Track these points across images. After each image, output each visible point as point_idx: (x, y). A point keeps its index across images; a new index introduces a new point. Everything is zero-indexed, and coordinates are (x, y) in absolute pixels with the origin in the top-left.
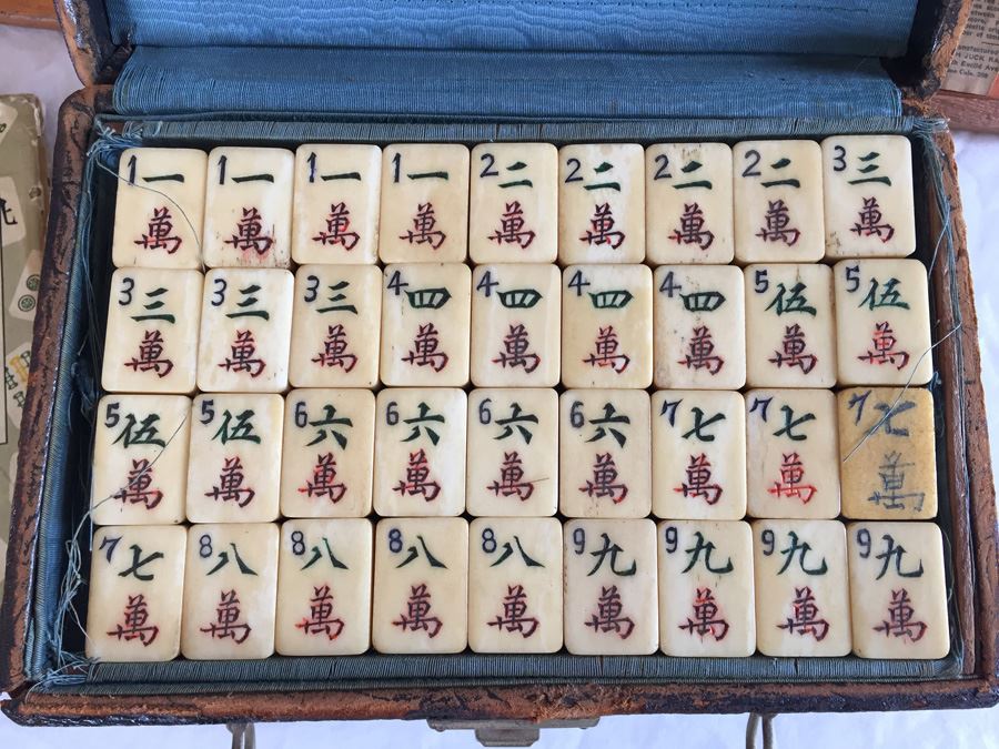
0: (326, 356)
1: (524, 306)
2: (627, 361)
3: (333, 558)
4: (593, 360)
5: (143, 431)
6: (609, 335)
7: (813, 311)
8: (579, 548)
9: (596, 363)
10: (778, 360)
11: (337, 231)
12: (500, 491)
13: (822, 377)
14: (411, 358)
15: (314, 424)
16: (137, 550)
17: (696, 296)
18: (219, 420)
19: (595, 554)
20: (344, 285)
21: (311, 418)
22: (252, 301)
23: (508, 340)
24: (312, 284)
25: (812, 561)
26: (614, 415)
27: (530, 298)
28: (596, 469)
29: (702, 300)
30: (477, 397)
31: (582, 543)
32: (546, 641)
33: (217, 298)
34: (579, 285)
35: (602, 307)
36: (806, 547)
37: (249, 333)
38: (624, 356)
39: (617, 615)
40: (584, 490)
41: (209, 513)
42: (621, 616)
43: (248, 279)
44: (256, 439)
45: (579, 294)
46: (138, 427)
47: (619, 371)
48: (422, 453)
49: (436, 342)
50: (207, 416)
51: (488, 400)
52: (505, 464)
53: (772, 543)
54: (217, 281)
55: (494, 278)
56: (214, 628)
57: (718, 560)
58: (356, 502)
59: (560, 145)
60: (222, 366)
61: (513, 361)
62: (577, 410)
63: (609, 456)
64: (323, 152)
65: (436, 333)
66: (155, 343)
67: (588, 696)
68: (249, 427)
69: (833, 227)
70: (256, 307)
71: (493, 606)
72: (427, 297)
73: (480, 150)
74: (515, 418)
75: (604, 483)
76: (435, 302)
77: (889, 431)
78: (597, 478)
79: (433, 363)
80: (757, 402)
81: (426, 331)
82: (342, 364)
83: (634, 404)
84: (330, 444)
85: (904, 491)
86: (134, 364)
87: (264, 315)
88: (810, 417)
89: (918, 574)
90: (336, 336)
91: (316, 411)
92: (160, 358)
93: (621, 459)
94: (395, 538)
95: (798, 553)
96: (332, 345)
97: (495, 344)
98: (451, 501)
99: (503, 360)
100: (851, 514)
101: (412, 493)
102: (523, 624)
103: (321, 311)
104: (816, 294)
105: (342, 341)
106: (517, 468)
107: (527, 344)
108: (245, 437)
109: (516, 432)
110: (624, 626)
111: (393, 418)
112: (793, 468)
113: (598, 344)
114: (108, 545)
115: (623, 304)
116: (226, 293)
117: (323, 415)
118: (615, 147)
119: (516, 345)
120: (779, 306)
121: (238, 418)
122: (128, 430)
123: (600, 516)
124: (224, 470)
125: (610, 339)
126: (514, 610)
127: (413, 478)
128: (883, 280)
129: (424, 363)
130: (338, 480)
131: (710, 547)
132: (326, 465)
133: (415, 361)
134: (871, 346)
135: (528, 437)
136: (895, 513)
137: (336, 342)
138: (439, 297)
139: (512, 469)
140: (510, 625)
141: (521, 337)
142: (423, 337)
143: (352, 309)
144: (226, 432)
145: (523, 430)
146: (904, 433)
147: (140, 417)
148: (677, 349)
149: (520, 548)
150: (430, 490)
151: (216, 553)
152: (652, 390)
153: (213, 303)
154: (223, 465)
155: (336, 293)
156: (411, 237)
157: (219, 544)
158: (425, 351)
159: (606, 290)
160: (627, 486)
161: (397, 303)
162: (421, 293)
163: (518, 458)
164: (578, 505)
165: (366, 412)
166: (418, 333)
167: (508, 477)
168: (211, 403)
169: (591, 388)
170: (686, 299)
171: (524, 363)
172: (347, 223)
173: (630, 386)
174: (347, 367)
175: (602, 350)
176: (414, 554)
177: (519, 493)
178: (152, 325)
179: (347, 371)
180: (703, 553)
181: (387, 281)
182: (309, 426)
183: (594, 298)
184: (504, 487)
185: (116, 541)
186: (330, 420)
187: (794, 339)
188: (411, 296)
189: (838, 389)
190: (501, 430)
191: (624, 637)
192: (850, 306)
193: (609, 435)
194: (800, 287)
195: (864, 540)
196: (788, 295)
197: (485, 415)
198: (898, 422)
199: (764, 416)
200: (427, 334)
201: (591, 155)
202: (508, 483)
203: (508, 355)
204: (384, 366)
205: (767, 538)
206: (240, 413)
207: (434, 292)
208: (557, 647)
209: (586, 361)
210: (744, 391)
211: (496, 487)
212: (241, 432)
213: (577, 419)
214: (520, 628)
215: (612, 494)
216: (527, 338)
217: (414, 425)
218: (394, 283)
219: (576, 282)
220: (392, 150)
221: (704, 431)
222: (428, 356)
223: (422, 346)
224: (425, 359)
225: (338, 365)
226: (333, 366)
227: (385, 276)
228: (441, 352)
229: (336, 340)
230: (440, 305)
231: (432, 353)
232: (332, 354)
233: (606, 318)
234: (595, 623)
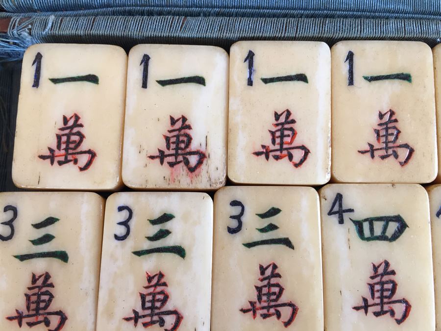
0: (258, 305)
11: (282, 144)
14: (365, 306)
20: (274, 212)
22: (164, 234)
24: (236, 211)
33: (121, 230)
37: (161, 275)
43: (159, 204)
49: (395, 285)
54: (121, 209)
60: (128, 319)
65: (393, 273)
66: (44, 289)
70: (169, 241)
72: (378, 227)
76: (389, 234)
79: (392, 313)
81: (381, 270)
82: (279, 315)
86: (19, 318)
87: (180, 251)
90: (268, 278)
92: (50, 309)
96: (265, 290)
103: (249, 245)
105: (277, 285)
116: (133, 224)
129: (382, 313)
133: (370, 309)
138: (393, 226)
142: (377, 280)
143: (287, 242)
153: (117, 237)
155: (266, 222)
158: (382, 297)
162: (371, 221)
166: (372, 273)
172: (294, 134)
174: (286, 320)
178: (40, 266)
179: (286, 325)
181: (328, 205)
188: (359, 224)
200: (382, 275)
204: (332, 317)
207: (387, 220)
218: (336, 208)
220: (343, 49)
222: (385, 303)
223: (378, 291)
224: (382, 308)
225: (274, 318)
226: (268, 319)
227: (323, 200)
228: (401, 298)
229: (269, 283)
230: (395, 237)
231: (390, 300)
232: (265, 301)
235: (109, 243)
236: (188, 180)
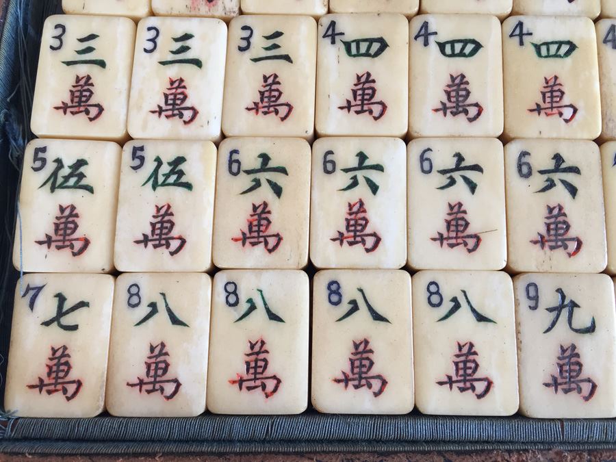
0: (260, 105)
1: (464, 55)
2: (575, 111)
3: (268, 311)
4: (538, 109)
5: (71, 175)
6: (555, 85)
8: (532, 303)
9: (543, 112)
12: (445, 242)
14: (348, 106)
15: (248, 172)
16: (61, 298)
18: (150, 166)
19: (550, 310)
20: (278, 34)
21: (245, 166)
22: (185, 49)
23: (449, 89)
24: (246, 34)
26: (564, 166)
27: (470, 47)
28: (548, 221)
30: (417, 148)
31: (536, 298)
32: (501, 403)
33: (150, 46)
34: (521, 35)
35: (546, 57)
37: (181, 80)
38: (571, 106)
39: (577, 376)
40: (535, 242)
41: (137, 260)
42: (583, 376)
43: (181, 27)
44: (188, 186)
45: (521, 43)
46: (66, 171)
47: (567, 121)
48: (361, 203)
49: (374, 91)
50: (137, 162)
51: (429, 149)
52: (449, 214)
54: (149, 29)
55: (432, 28)
56: (141, 383)
58: (293, 253)
60: (153, 112)
61: (454, 110)
62: (524, 160)
63: (561, 208)
65: (374, 81)
66: (86, 88)
68: (181, 173)
70: (189, 55)
71: (442, 363)
72: (364, 47)
74: (458, 168)
75: (556, 235)
76: (372, 51)
78: (548, 230)
79: (371, 112)
81: (363, 79)
82: (277, 112)
83: (583, 155)
84: (265, 193)
86: (64, 108)
87: (197, 63)
90: (270, 85)
91: (249, 159)
92: (91, 102)
93: (574, 210)
94: (334, 290)
96: (267, 94)
97: (435, 93)
98: (392, 252)
99: (444, 109)
101: (351, 244)
102: (476, 384)
103: (256, 60)
105: (277, 90)
106: (463, 219)
107: (468, 93)
108: (177, 184)
109: (460, 182)
110: (586, 388)
111: (329, 167)
113: (544, 94)
114: (31, 293)
115: (568, 54)
116: (159, 41)
117: (257, 164)
119: (458, 93)
121: (170, 164)
122: (55, 174)
123: (553, 270)
124: (154, 217)
125: (556, 88)
126: (465, 368)
127: (353, 228)
129: (362, 111)
130: (273, 229)
132: (261, 214)
133: (352, 109)
135: (473, 187)
137: (271, 90)
138: (376, 46)
139: (457, 219)
140: (461, 385)
141: (462, 86)
142: (360, 86)
143: (287, 58)
144: (156, 178)
145: (467, 180)
147: (68, 162)
149: (468, 302)
150: (370, 242)
151: (145, 302)
152: (601, 141)
153: (146, 50)
154: (154, 211)
155: (270, 43)
157: (148, 294)
158: (363, 100)
159: (549, 40)
160: (582, 239)
161: (333, 53)
162: (358, 42)
163: (463, 208)
164: (531, 259)
165: (300, 160)
166: (356, 82)
167: (452, 228)
168: (142, 149)
169: (537, 138)
171: (466, 112)
173: (579, 136)
174: (283, 116)
175: (548, 100)
176: (354, 307)
177: (466, 244)
178: (83, 70)
179: (283, 119)
181: (322, 30)
182: (242, 175)
183: (538, 48)
184: (449, 238)
185: (39, 289)
186: (264, 168)
188: (348, 46)
190: (444, 180)
191: (587, 399)
193: (560, 186)
197: (426, 165)
200: (364, 83)
202: (453, 234)
203: (449, 105)
204: (320, 115)
206: (172, 158)
207: (371, 41)
208: (512, 411)
209: (531, 111)
211: (441, 238)
212: (173, 178)
213: (525, 170)
214: (473, 388)
215: (566, 247)
216: (469, 87)
217: (351, 174)
218: (330, 32)
219: (517, 32)
222: (365, 104)
223: (360, 95)
224: (362, 107)
225: (273, 114)
226: (268, 115)
227: (320, 26)
228: (379, 101)
229: (270, 88)
230: (377, 54)
231: (370, 102)
232: (266, 102)
233: (551, 67)
234: (554, 384)
235: (140, 55)
236: (207, 8)
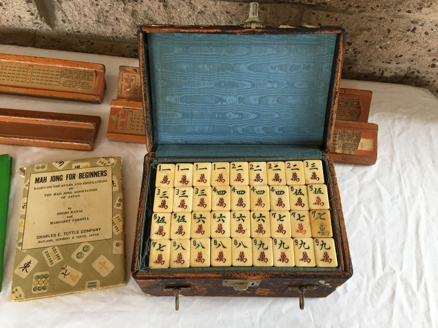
0: (200, 205)
1: (242, 194)
2: (264, 205)
3: (202, 246)
4: (257, 205)
7: (303, 195)
8: (255, 244)
10: (297, 205)
11: (202, 179)
13: (306, 208)
14: (218, 205)
16: (160, 245)
17: (278, 192)
18: (178, 218)
19: (259, 245)
21: (197, 217)
22: (184, 194)
23: (239, 201)
24: (197, 190)
25: (306, 246)
26: (262, 216)
27: (243, 192)
28: (259, 227)
29: (280, 192)
30: (232, 213)
32: (249, 263)
33: (177, 193)
35: (259, 194)
36: (305, 243)
37: (184, 200)
39: (264, 258)
40: (256, 231)
41: (175, 237)
43: (183, 189)
44: (185, 222)
45: (254, 191)
46: (161, 219)
47: (263, 207)
48: (221, 224)
50: (175, 217)
51: (235, 213)
52: (239, 226)
53: (297, 242)
54: (177, 190)
55: (235, 188)
56: (177, 261)
57: (286, 246)
58: (207, 234)
59: (248, 162)
60: (178, 207)
61: (240, 205)
62: (254, 215)
63: (261, 225)
64: (199, 164)
65: (223, 200)
66: (164, 202)
67: (258, 274)
68: (184, 219)
69: (307, 178)
71: (237, 256)
73: (232, 163)
74: (241, 217)
77: (321, 219)
78: (259, 229)
79: (223, 206)
80: (292, 213)
81: (221, 199)
82: (203, 206)
83: (266, 214)
84: (201, 223)
85: (325, 231)
86: (160, 206)
87: (187, 196)
88: (304, 216)
89: (329, 249)
91: (198, 216)
92: (165, 205)
93: (264, 225)
94: (215, 242)
95: (303, 244)
96: (201, 202)
97: (236, 202)
98: (227, 234)
99: (238, 205)
100: (314, 236)
101: (219, 233)
102: (244, 260)
103: (199, 195)
104: (304, 191)
105: (203, 201)
106: (242, 227)
107: (243, 202)
109: (241, 220)
110: (266, 260)
111: (214, 217)
112: (301, 227)
113: (258, 202)
114: (154, 244)
115: (263, 193)
116: (179, 192)
117: (200, 217)
118: (260, 162)
119: (241, 202)
120: (296, 194)
121: (182, 217)
122: (158, 220)
123: (260, 237)
124: (179, 228)
125: (261, 200)
126: (242, 257)
127: (219, 229)
128: (318, 188)
130: (203, 230)
131: (284, 243)
132: (200, 227)
134: (316, 202)
135: (244, 221)
136: (323, 236)
138: (224, 192)
140: (241, 260)
143: (205, 195)
144: (179, 220)
145: (243, 219)
146: (324, 219)
147: (161, 217)
148: (275, 202)
149: (243, 244)
150: (223, 232)
151: (177, 245)
152: (270, 211)
155: (202, 192)
156: (218, 180)
157: (178, 244)
158: (221, 203)
159: (259, 190)
160: (265, 231)
161: (215, 194)
162: (220, 192)
163: (241, 225)
164: (255, 235)
165: (208, 216)
168: (176, 214)
169: (257, 211)
170: (276, 192)
171: (242, 206)
172: (204, 178)
173: (265, 210)
174: (205, 207)
176: (220, 245)
177: (242, 232)
178: (164, 199)
180: (282, 244)
182: (196, 219)
183: (257, 192)
185: (156, 243)
186: (201, 217)
187: (300, 201)
188: (218, 192)
189: (309, 211)
190: (238, 219)
191: (266, 262)
192: (311, 193)
193: (261, 220)
194: (300, 190)
195: (317, 241)
196: (298, 191)
197: (234, 216)
198: (322, 217)
199: (294, 216)
201: (255, 164)
202: (240, 230)
204: (212, 206)
205: (296, 242)
207: (223, 191)
208: (251, 265)
210: (290, 211)
211: (237, 231)
212: (182, 220)
213: (254, 217)
215: (262, 232)
216: (243, 200)
217: (219, 218)
218: (214, 190)
219: (253, 189)
220: (213, 164)
221: (281, 219)
224: (221, 205)
226: (201, 207)
227: (212, 188)
230: (224, 194)
231: (223, 204)
233: (259, 196)
234: (259, 259)
235: (175, 195)
